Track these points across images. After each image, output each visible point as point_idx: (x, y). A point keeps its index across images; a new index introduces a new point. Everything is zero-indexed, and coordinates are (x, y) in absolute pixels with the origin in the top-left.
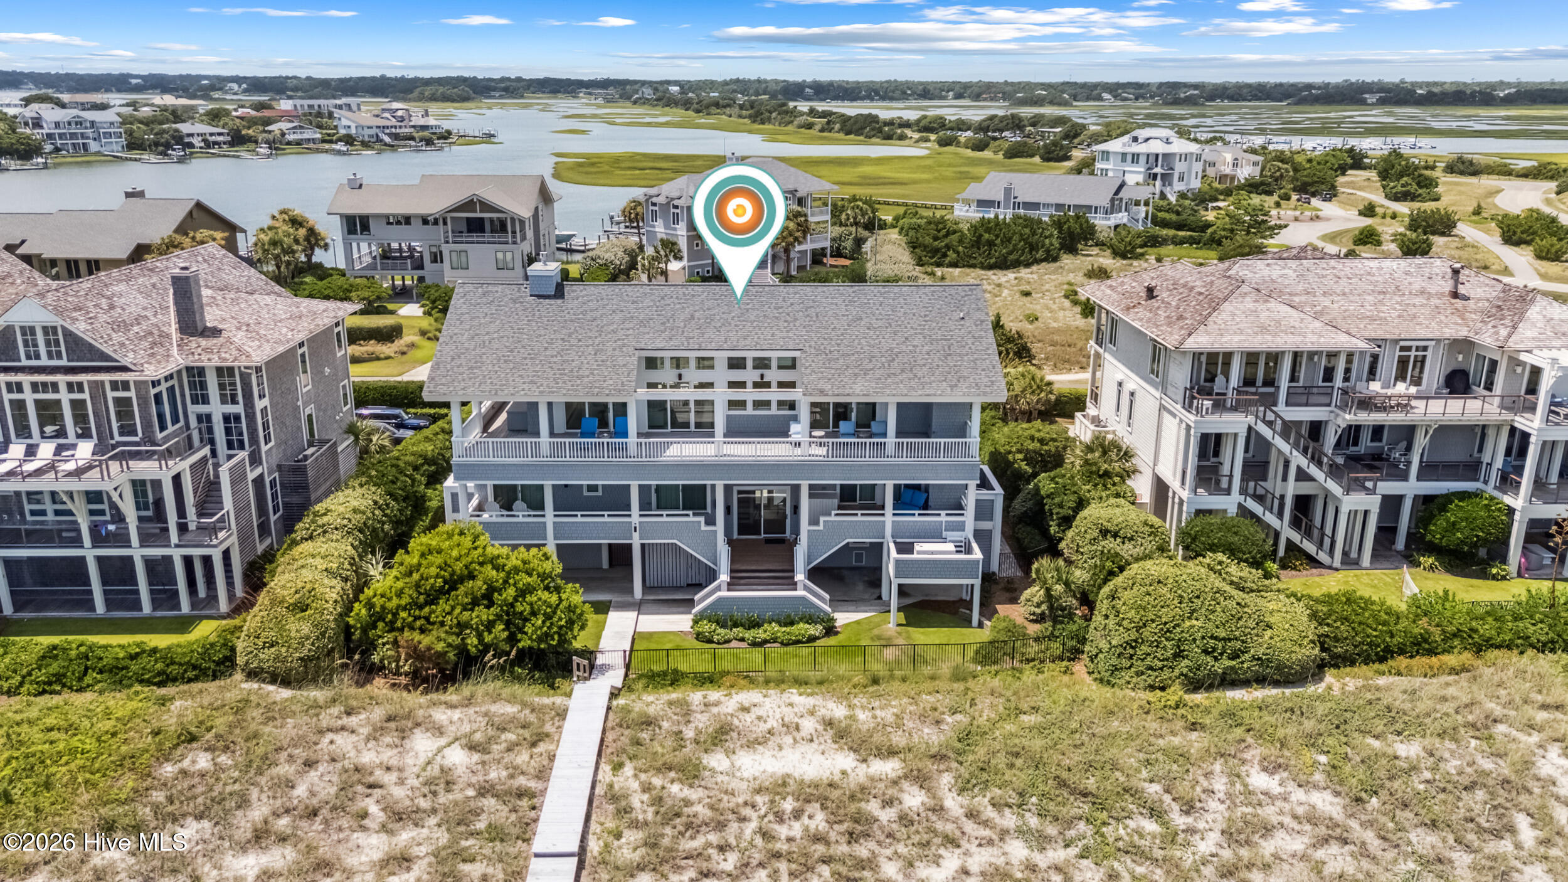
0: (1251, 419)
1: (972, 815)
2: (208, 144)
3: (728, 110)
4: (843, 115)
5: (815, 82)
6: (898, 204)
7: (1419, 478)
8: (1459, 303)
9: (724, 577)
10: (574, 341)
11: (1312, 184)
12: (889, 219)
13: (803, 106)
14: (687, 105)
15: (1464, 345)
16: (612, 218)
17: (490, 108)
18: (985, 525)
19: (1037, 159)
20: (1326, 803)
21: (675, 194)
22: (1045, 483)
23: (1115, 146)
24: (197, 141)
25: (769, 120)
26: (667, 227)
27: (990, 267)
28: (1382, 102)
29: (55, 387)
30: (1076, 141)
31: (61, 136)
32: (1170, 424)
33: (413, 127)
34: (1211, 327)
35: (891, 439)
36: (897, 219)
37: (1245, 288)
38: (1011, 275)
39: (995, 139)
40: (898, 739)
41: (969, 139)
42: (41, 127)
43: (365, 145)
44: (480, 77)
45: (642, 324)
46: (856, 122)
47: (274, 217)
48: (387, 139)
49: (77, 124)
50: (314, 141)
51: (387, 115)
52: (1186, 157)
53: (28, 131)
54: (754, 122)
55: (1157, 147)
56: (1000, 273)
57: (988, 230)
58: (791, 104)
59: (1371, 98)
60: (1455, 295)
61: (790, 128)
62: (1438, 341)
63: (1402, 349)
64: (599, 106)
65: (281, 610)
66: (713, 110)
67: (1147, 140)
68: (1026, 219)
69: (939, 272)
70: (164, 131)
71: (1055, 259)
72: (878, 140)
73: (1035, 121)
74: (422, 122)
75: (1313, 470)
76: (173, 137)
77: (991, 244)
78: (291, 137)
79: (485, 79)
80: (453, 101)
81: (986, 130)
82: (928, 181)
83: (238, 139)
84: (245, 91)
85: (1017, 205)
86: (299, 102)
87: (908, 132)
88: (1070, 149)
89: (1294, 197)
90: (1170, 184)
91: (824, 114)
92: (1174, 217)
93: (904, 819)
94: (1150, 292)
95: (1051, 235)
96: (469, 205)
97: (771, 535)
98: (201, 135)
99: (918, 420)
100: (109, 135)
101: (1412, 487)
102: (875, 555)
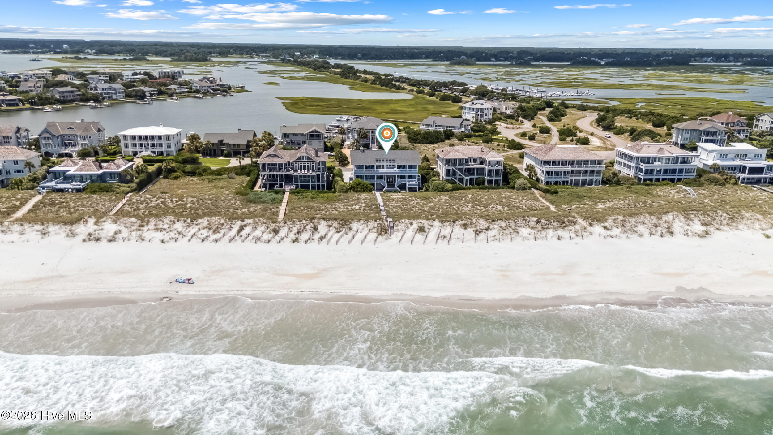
0: (453, 167)
1: (415, 199)
7: (476, 175)
8: (482, 153)
9: (387, 187)
10: (367, 157)
11: (530, 114)
12: (402, 128)
14: (308, 65)
19: (450, 102)
20: (447, 198)
21: (354, 127)
22: (428, 176)
27: (427, 143)
28: (607, 64)
30: (465, 93)
32: (444, 168)
34: (449, 155)
35: (407, 169)
36: (404, 128)
37: (453, 150)
39: (438, 91)
40: (408, 195)
41: (428, 90)
42: (97, 90)
43: (204, 94)
45: (375, 155)
48: (212, 91)
49: (109, 89)
50: (185, 92)
51: (206, 80)
52: (487, 109)
53: (93, 92)
54: (342, 77)
55: (479, 106)
56: (429, 145)
57: (428, 133)
60: (482, 151)
62: (478, 157)
63: (474, 158)
65: (342, 186)
66: (322, 69)
67: (476, 104)
68: (437, 130)
69: (415, 144)
71: (444, 141)
73: (453, 84)
74: (221, 83)
75: (462, 174)
78: (178, 91)
81: (434, 87)
82: (414, 112)
83: (160, 93)
84: (94, 53)
85: (436, 126)
87: (406, 86)
88: (462, 98)
89: (520, 120)
90: (483, 117)
93: (409, 199)
94: (443, 151)
95: (443, 135)
96: (313, 131)
97: (392, 182)
98: (148, 91)
99: (411, 167)
100: (120, 93)
101: (475, 177)
102: (405, 184)
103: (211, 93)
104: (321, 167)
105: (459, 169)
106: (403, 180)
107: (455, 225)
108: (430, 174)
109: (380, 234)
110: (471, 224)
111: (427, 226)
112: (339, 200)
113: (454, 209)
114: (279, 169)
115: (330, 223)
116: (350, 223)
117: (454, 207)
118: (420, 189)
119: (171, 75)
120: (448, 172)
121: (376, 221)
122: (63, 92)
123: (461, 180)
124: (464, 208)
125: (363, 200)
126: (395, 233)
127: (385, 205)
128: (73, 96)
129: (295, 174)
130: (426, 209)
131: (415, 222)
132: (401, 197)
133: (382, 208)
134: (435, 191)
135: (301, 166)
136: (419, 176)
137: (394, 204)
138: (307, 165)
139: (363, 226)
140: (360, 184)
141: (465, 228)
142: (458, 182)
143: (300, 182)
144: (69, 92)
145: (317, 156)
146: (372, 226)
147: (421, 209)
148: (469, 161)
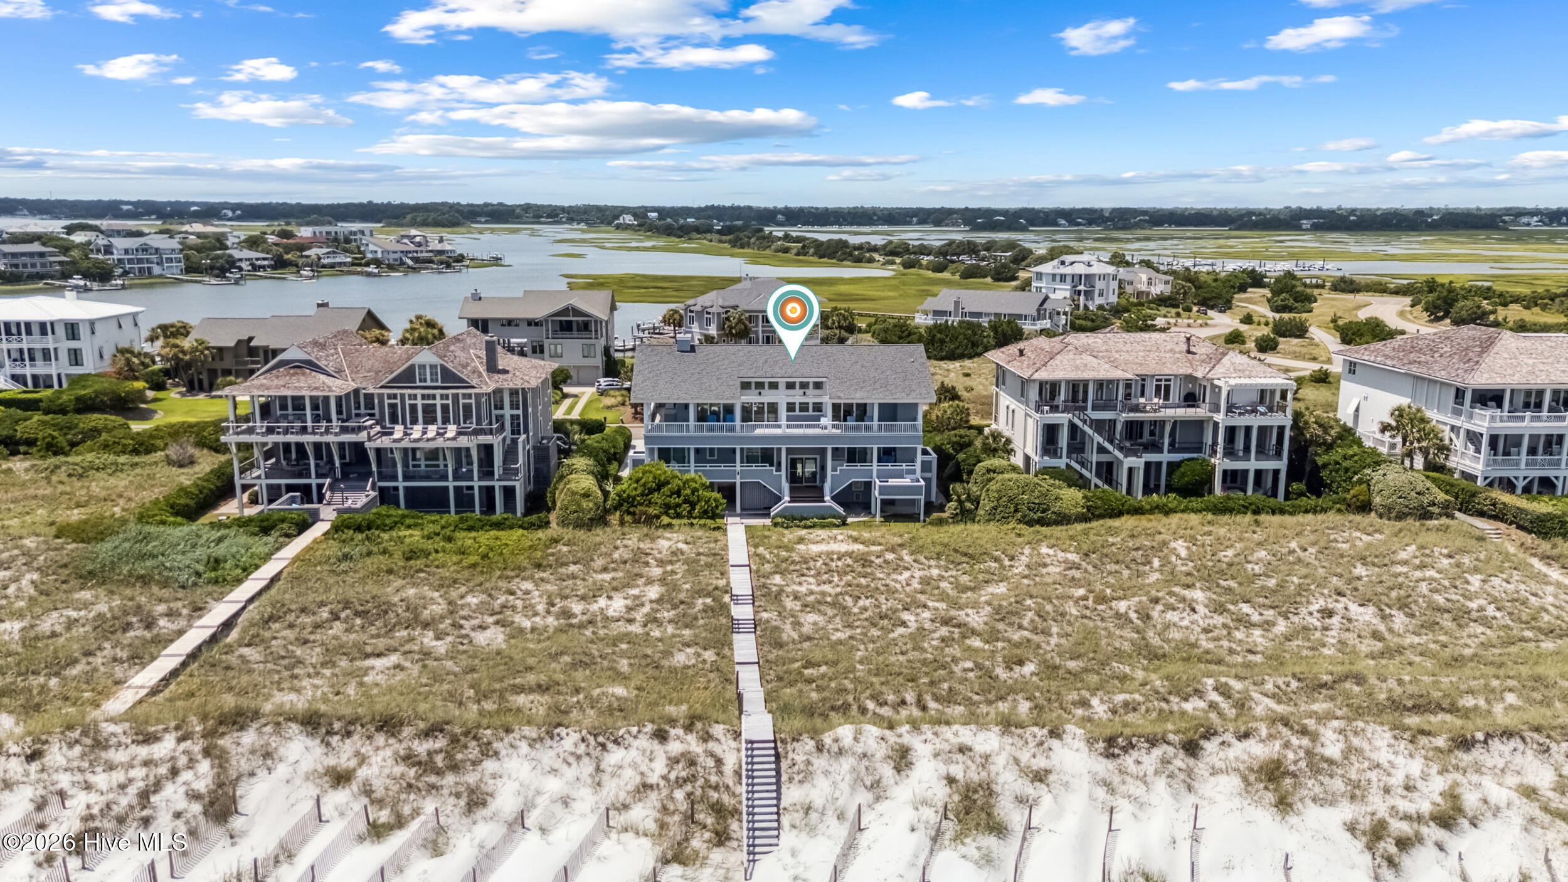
0: (1070, 415)
1: (915, 561)
2: (255, 268)
3: (708, 236)
4: (816, 240)
5: (786, 208)
6: (869, 316)
7: (1169, 452)
8: (1190, 356)
9: (787, 498)
10: (704, 373)
11: (1210, 299)
12: (864, 326)
13: (778, 232)
14: (668, 231)
15: (1190, 378)
16: (638, 326)
17: (481, 233)
18: (928, 475)
19: (989, 280)
20: (1073, 557)
21: (708, 304)
22: (961, 456)
23: (1047, 268)
24: (245, 265)
25: (748, 245)
26: (701, 328)
27: (942, 359)
28: (1316, 228)
29: (434, 397)
30: (1024, 263)
31: (130, 261)
32: (1030, 421)
33: (431, 251)
34: (1049, 367)
35: (876, 423)
36: (869, 326)
37: (1070, 348)
38: (957, 364)
39: (953, 262)
40: (882, 541)
41: (930, 262)
42: (112, 253)
43: (391, 267)
44: (464, 202)
45: (740, 365)
46: (828, 247)
47: (411, 322)
48: (410, 262)
49: (143, 250)
50: (345, 264)
51: (406, 241)
52: (1105, 277)
53: (100, 256)
54: (734, 246)
55: (1080, 269)
56: (949, 363)
57: (940, 332)
58: (767, 230)
59: (1306, 223)
60: (1189, 352)
61: (768, 252)
62: (1176, 376)
63: (1157, 380)
64: (583, 231)
65: (577, 497)
66: (695, 235)
67: (1072, 263)
68: (969, 323)
70: (218, 257)
72: (849, 263)
73: (989, 246)
74: (439, 247)
75: (1110, 447)
76: (227, 262)
77: (942, 342)
78: (325, 261)
79: (468, 205)
80: (444, 226)
81: (945, 254)
82: (894, 298)
83: (280, 264)
85: (964, 314)
86: (318, 229)
87: (876, 256)
88: (1017, 271)
89: (1195, 309)
90: (1092, 299)
91: (798, 240)
92: (1089, 324)
93: (886, 562)
94: (1021, 353)
95: (988, 336)
96: (565, 311)
97: (814, 474)
98: (248, 259)
99: (890, 412)
100: (171, 260)
101: (1165, 457)
102: (868, 485)
103: (409, 267)
104: (507, 412)
105: (1098, 425)
106: (859, 467)
107: (1201, 768)
108: (970, 444)
109: (678, 856)
110: (1312, 766)
111: (1008, 782)
112: (538, 566)
113: (1122, 618)
114: (316, 419)
115: (344, 754)
116: (488, 751)
117: (1122, 606)
118: (930, 507)
119: (342, 238)
120: (1050, 433)
121: (661, 736)
122: (14, 255)
123: (1107, 471)
124: (1171, 616)
125: (661, 563)
126: (788, 838)
127: (762, 595)
128: (43, 265)
129: (384, 442)
130: (976, 619)
131: (922, 747)
132: (844, 548)
133: (742, 612)
134: (1005, 519)
135: (413, 408)
136: (925, 452)
137: (808, 585)
138: (438, 402)
139: (570, 773)
140: (660, 486)
141: (1283, 805)
142: (1095, 480)
143: (406, 478)
144: (31, 255)
145: (492, 367)
146: (630, 778)
147: (946, 622)
148: (1135, 390)
